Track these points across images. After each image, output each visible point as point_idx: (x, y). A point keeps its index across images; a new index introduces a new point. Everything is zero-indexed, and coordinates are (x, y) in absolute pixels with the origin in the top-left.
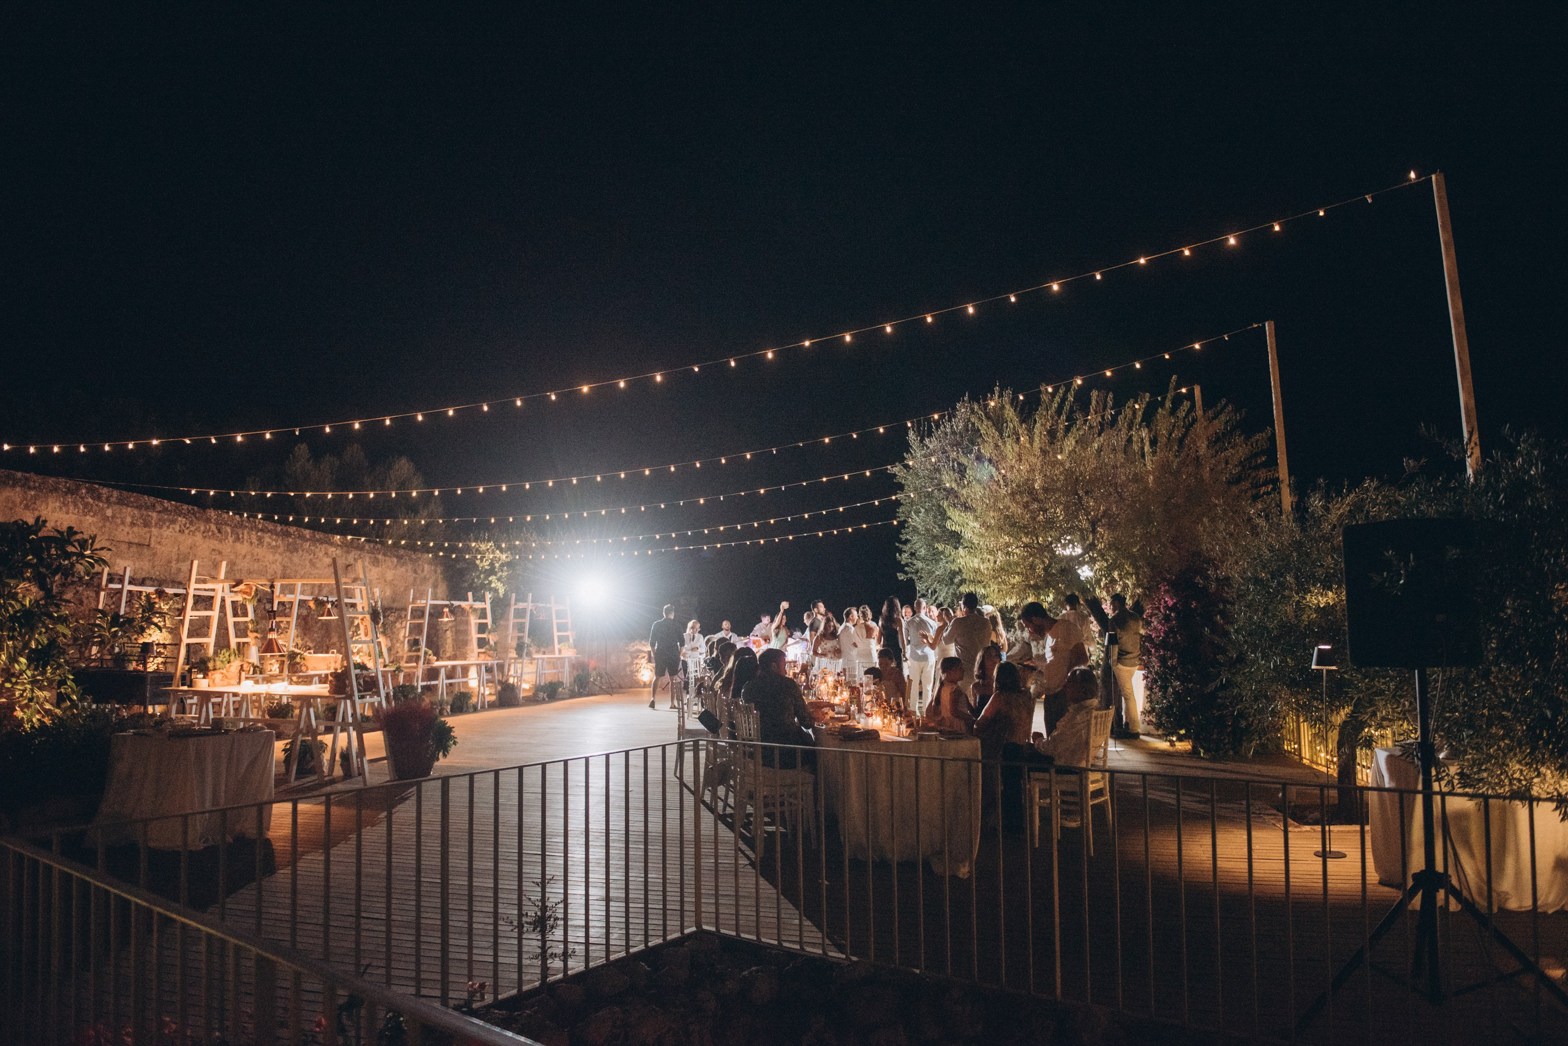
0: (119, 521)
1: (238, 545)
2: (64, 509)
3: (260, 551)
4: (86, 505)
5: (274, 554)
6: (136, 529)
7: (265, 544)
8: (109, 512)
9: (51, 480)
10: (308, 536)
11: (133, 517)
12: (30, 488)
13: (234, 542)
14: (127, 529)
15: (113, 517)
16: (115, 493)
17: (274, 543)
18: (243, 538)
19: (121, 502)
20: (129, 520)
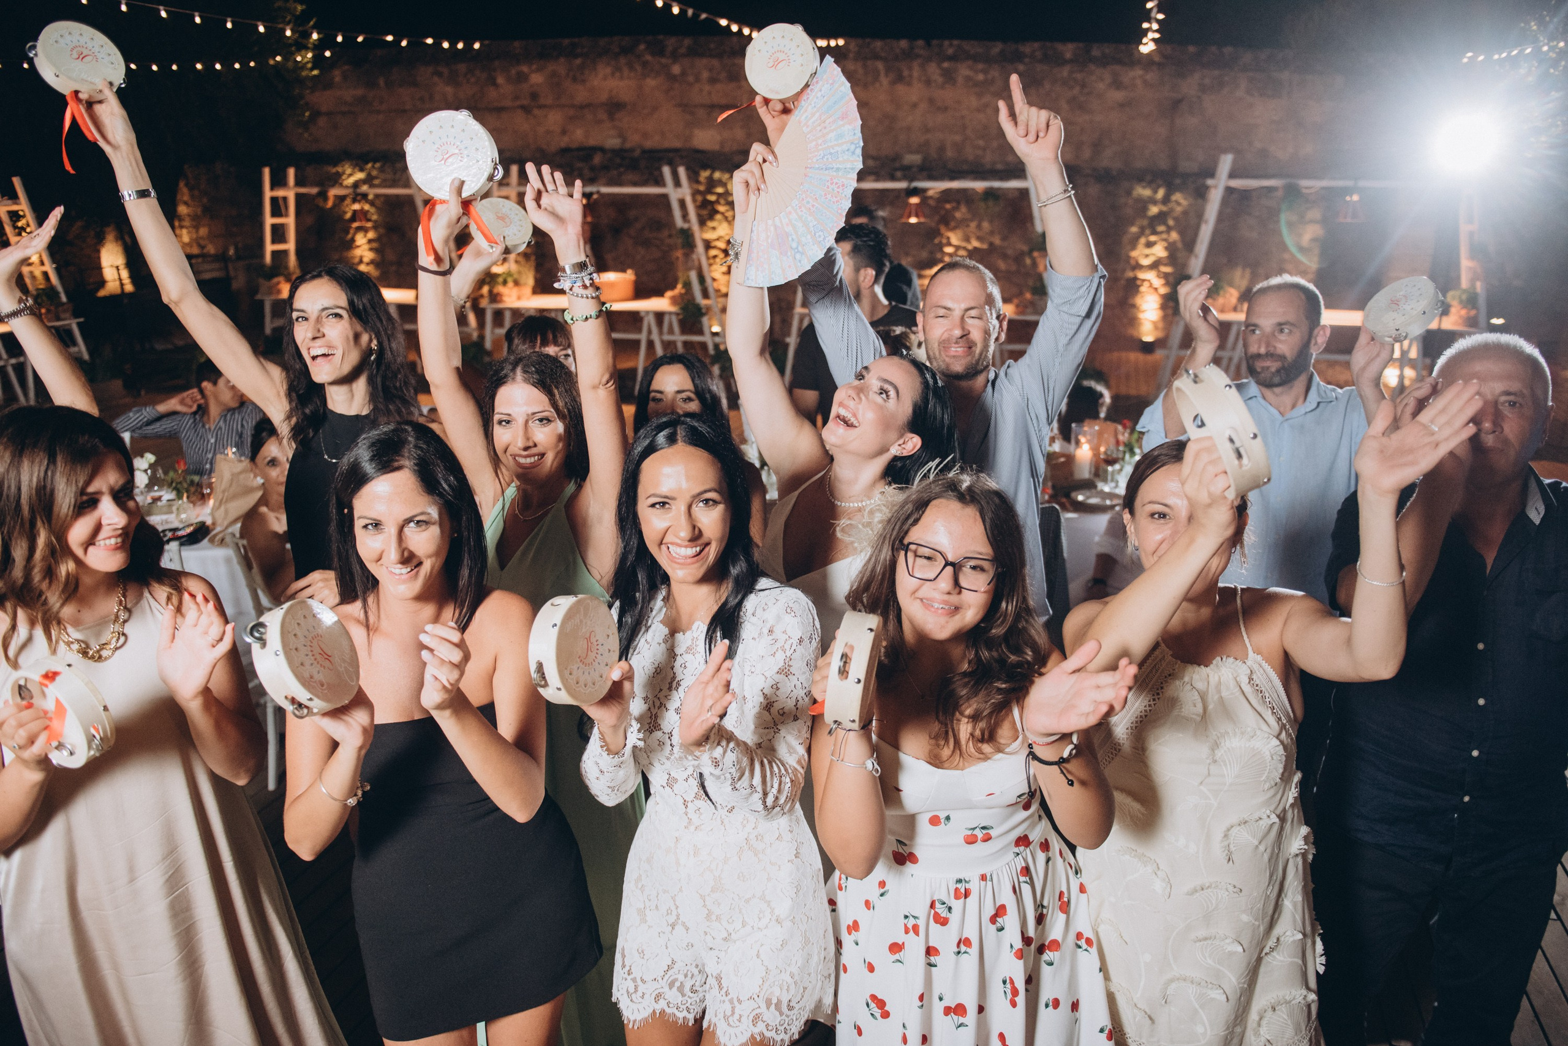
0: (691, 79)
1: (901, 89)
2: (618, 74)
3: (947, 95)
4: (645, 64)
5: (979, 95)
6: (719, 86)
7: (960, 80)
8: (676, 69)
9: (603, 42)
10: (1068, 56)
11: (711, 70)
12: (576, 56)
13: (893, 83)
14: (707, 88)
15: (684, 73)
16: (687, 42)
17: (981, 77)
18: (911, 76)
19: (693, 53)
20: (705, 75)
